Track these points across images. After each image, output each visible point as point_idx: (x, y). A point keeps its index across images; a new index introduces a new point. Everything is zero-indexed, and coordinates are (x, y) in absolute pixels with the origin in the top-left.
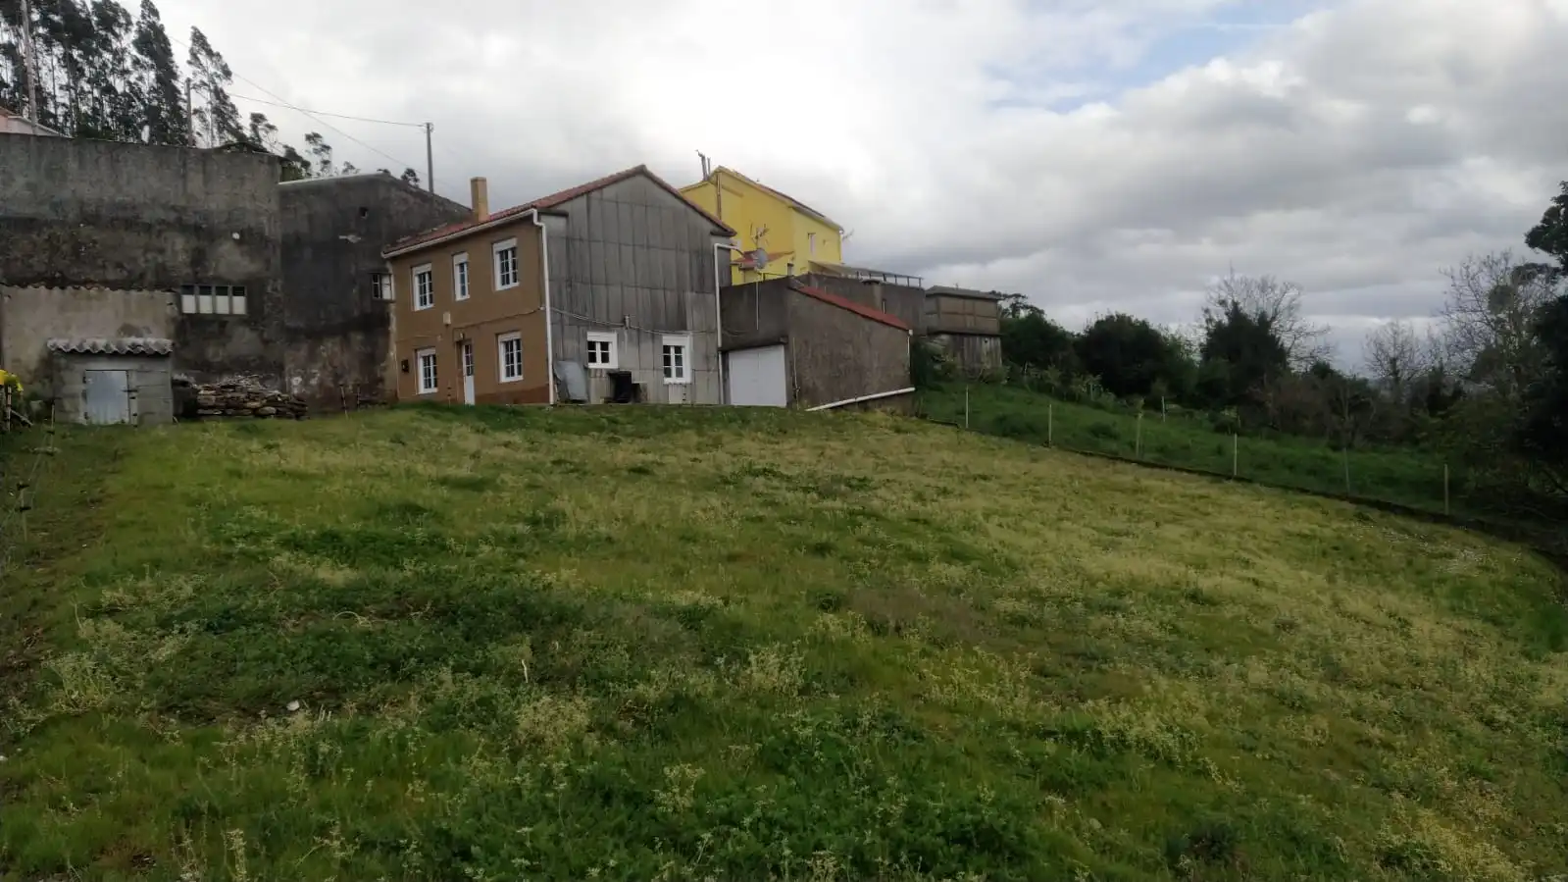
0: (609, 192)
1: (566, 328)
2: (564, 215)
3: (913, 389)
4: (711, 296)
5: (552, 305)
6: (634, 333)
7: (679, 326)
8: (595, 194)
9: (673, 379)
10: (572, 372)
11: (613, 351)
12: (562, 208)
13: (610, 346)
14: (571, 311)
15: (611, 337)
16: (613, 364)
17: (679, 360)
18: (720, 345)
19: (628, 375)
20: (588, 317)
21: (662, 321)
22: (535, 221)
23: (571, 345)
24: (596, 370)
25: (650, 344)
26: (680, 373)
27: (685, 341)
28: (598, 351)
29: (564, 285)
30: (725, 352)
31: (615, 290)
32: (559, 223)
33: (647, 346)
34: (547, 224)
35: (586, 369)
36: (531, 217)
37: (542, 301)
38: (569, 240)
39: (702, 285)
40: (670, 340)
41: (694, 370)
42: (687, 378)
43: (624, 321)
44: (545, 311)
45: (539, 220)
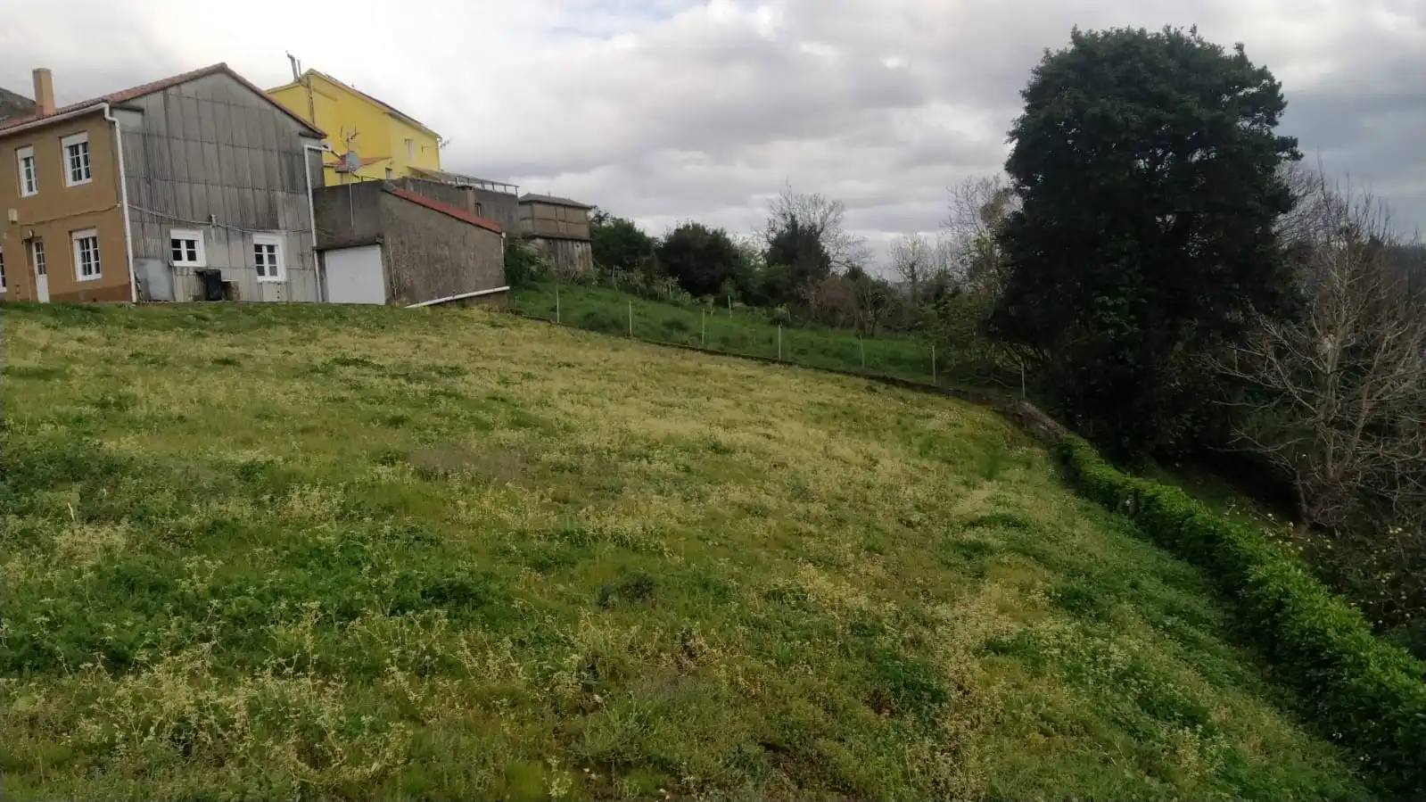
0: (187, 89)
1: (146, 225)
2: (140, 110)
3: (507, 288)
4: (303, 197)
5: (130, 201)
6: (222, 232)
7: (271, 225)
8: (173, 91)
9: (267, 278)
10: (155, 270)
11: (200, 249)
12: (140, 103)
13: (196, 244)
14: (151, 208)
15: (197, 236)
16: (201, 262)
17: (272, 259)
18: (315, 244)
19: (218, 274)
20: (171, 214)
21: (253, 221)
22: (107, 115)
23: (153, 243)
24: (182, 268)
25: (240, 242)
26: (274, 272)
27: (278, 240)
28: (184, 250)
29: (142, 183)
30: (321, 252)
31: (199, 189)
32: (133, 120)
33: (237, 244)
34: (119, 118)
35: (170, 267)
36: (102, 111)
37: (119, 198)
38: (146, 136)
39: (294, 186)
40: (261, 239)
41: (289, 269)
42: (281, 276)
43: (210, 219)
44: (122, 208)
45: (111, 115)
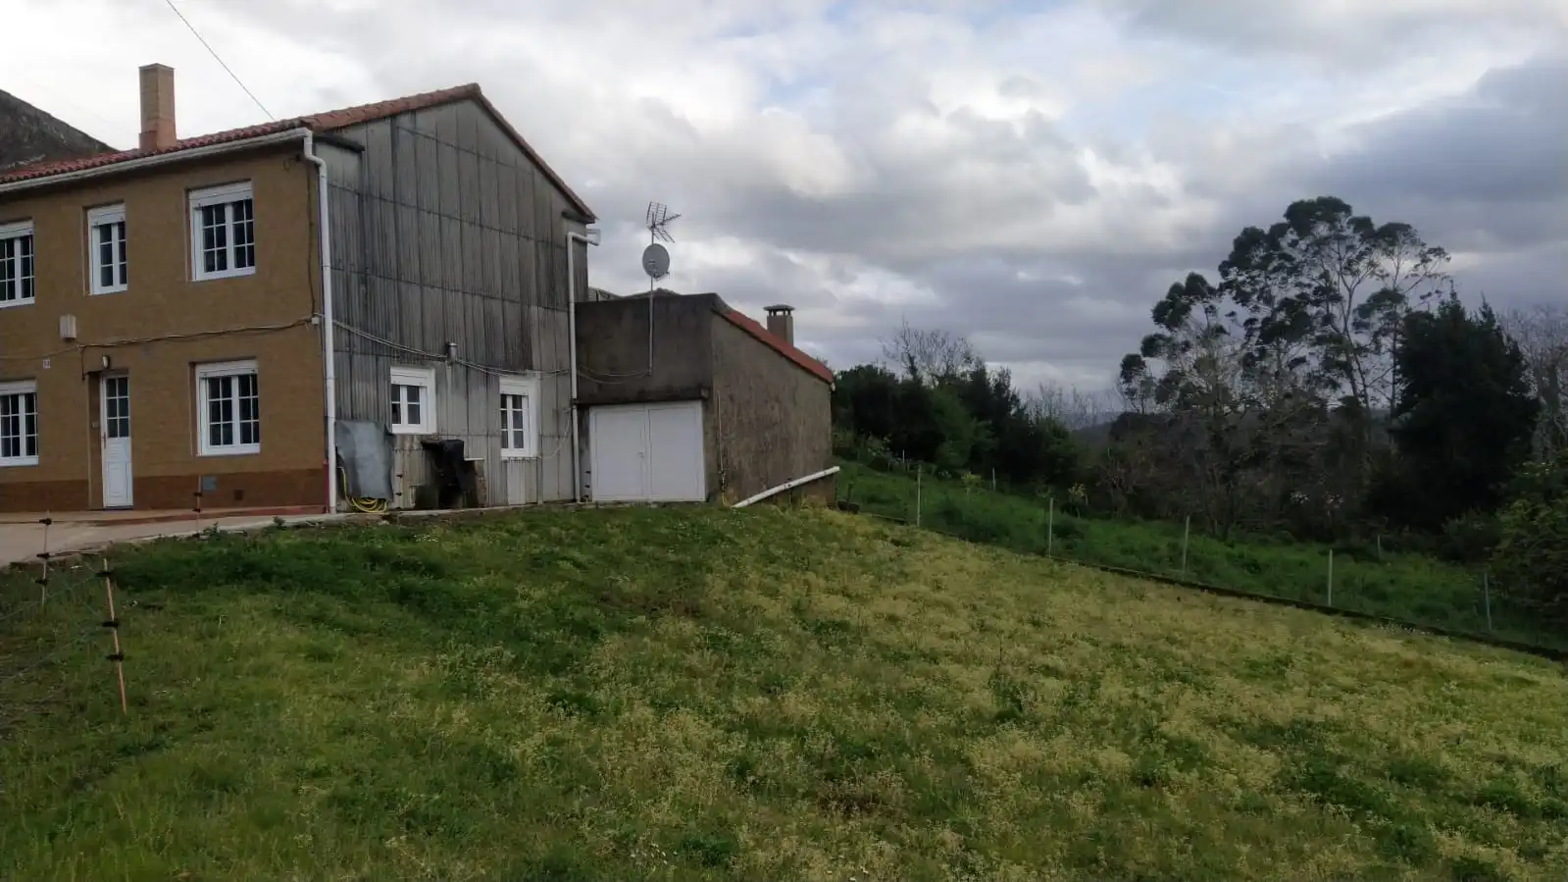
0: (425, 121)
1: (357, 358)
2: (355, 149)
3: (836, 469)
4: (562, 316)
5: (336, 315)
6: (461, 370)
7: (521, 364)
8: (405, 121)
9: (510, 452)
10: (366, 441)
11: (427, 403)
12: (350, 136)
13: (422, 393)
14: (365, 328)
15: (424, 378)
16: (427, 426)
17: (518, 417)
18: (575, 395)
19: (459, 446)
20: (392, 340)
21: (500, 355)
22: (308, 153)
23: (364, 390)
24: (404, 436)
25: (482, 389)
26: (519, 443)
27: (526, 387)
28: (404, 403)
29: (354, 277)
30: (583, 406)
31: (434, 296)
32: (347, 163)
33: (479, 394)
34: (329, 162)
35: (389, 436)
36: (298, 144)
37: (317, 306)
38: (363, 196)
39: (552, 299)
40: (509, 385)
41: (541, 437)
42: (530, 450)
43: (447, 348)
44: (322, 324)
45: (314, 153)
